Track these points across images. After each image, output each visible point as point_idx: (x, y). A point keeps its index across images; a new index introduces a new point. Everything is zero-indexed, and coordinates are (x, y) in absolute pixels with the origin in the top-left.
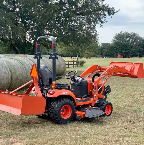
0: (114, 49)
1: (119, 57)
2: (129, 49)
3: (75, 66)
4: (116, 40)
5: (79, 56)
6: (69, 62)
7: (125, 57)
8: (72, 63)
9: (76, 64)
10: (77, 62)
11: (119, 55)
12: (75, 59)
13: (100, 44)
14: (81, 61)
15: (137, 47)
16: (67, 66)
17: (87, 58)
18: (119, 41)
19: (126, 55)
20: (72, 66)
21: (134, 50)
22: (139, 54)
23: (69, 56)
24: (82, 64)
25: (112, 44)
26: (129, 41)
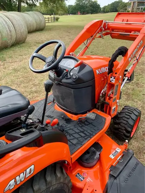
0: (75, 9)
1: (79, 14)
2: (85, 9)
3: (53, 21)
4: (77, 2)
5: (55, 14)
6: (48, 18)
7: (83, 14)
8: (51, 19)
9: (53, 20)
10: (54, 18)
11: (79, 13)
12: (52, 16)
13: (67, 6)
14: (56, 18)
15: (89, 7)
16: (47, 21)
17: (60, 15)
18: (79, 3)
19: (83, 13)
20: (51, 21)
21: (87, 9)
22: (91, 12)
23: (48, 14)
24: (57, 19)
25: (74, 5)
26: (85, 3)
